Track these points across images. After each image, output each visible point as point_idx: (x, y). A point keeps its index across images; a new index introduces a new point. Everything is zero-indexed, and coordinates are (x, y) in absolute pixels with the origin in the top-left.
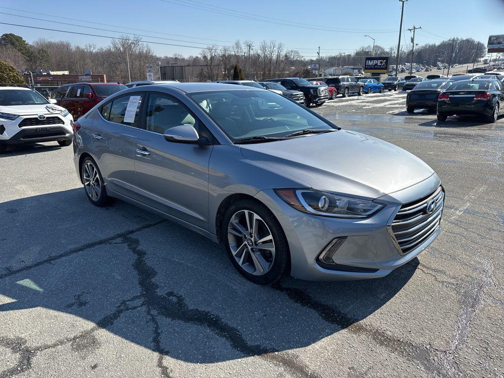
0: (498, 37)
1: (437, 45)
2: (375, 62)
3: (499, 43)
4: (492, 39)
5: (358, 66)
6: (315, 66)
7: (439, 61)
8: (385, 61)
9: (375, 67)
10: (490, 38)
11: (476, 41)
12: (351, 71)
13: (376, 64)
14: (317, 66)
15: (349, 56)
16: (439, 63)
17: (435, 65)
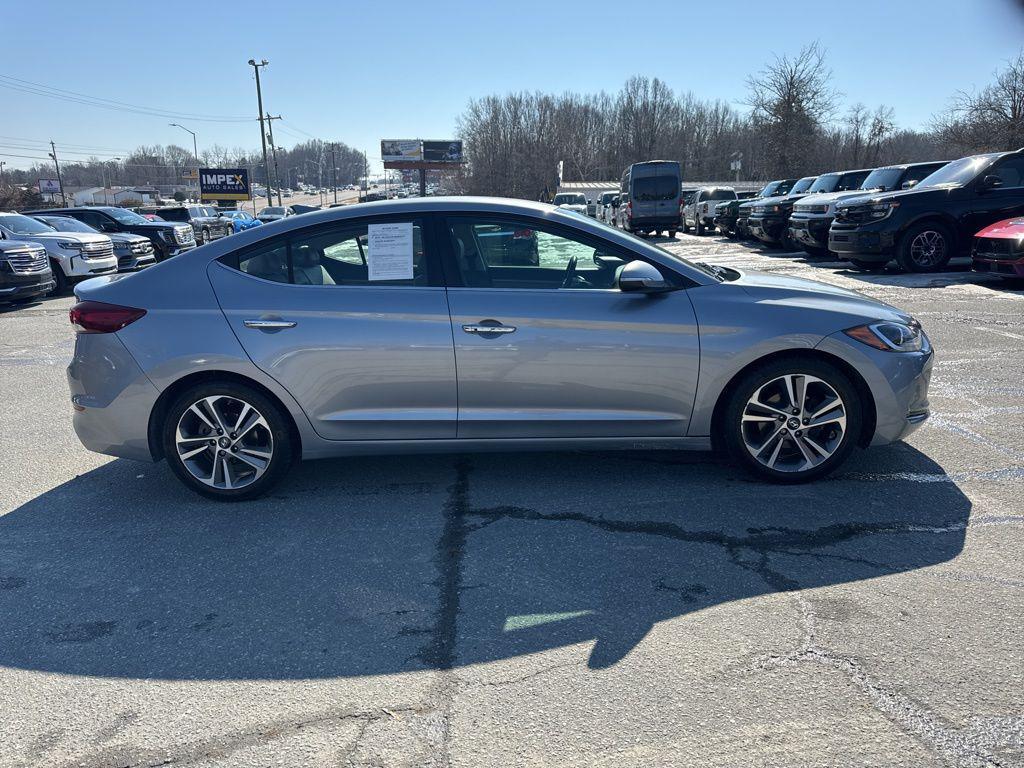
0: (394, 143)
1: (288, 151)
2: (221, 178)
3: (398, 153)
4: (387, 145)
5: (144, 187)
6: (50, 184)
7: (300, 181)
8: (241, 176)
9: (222, 188)
10: (383, 143)
11: (349, 147)
12: (137, 197)
13: (224, 183)
14: (56, 185)
15: (113, 165)
16: (300, 184)
17: (296, 189)
